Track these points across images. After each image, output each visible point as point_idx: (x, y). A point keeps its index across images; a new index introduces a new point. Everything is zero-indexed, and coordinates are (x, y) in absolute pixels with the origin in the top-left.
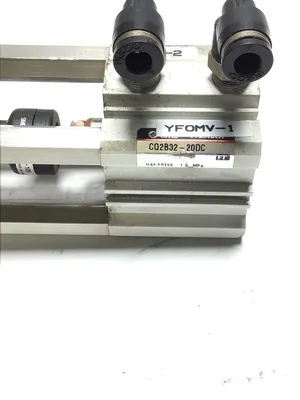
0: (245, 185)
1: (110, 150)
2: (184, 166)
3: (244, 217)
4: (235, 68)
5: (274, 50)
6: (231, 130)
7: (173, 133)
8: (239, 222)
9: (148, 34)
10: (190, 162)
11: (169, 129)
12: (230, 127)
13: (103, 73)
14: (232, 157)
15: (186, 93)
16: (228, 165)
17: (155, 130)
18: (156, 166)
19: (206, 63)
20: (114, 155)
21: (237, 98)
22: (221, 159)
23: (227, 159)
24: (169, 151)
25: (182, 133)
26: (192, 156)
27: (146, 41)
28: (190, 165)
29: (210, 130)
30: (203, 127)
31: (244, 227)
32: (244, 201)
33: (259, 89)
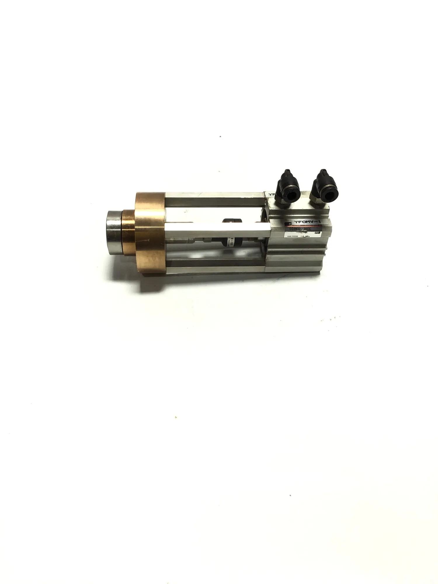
0: (324, 246)
1: (274, 231)
2: (302, 236)
3: (322, 261)
4: (325, 197)
5: (338, 190)
6: (320, 222)
7: (298, 224)
8: (319, 264)
9: (295, 186)
10: (304, 235)
11: (296, 222)
12: (319, 221)
13: (268, 202)
14: (321, 232)
15: (302, 209)
16: (319, 236)
17: (291, 223)
18: (292, 237)
19: (309, 198)
20: (276, 233)
21: (321, 210)
22: (317, 233)
23: (319, 233)
24: (297, 230)
25: (301, 224)
26: (306, 232)
27: (296, 188)
28: (305, 236)
29: (312, 222)
30: (309, 221)
31: (322, 266)
32: (323, 253)
33: (329, 207)
